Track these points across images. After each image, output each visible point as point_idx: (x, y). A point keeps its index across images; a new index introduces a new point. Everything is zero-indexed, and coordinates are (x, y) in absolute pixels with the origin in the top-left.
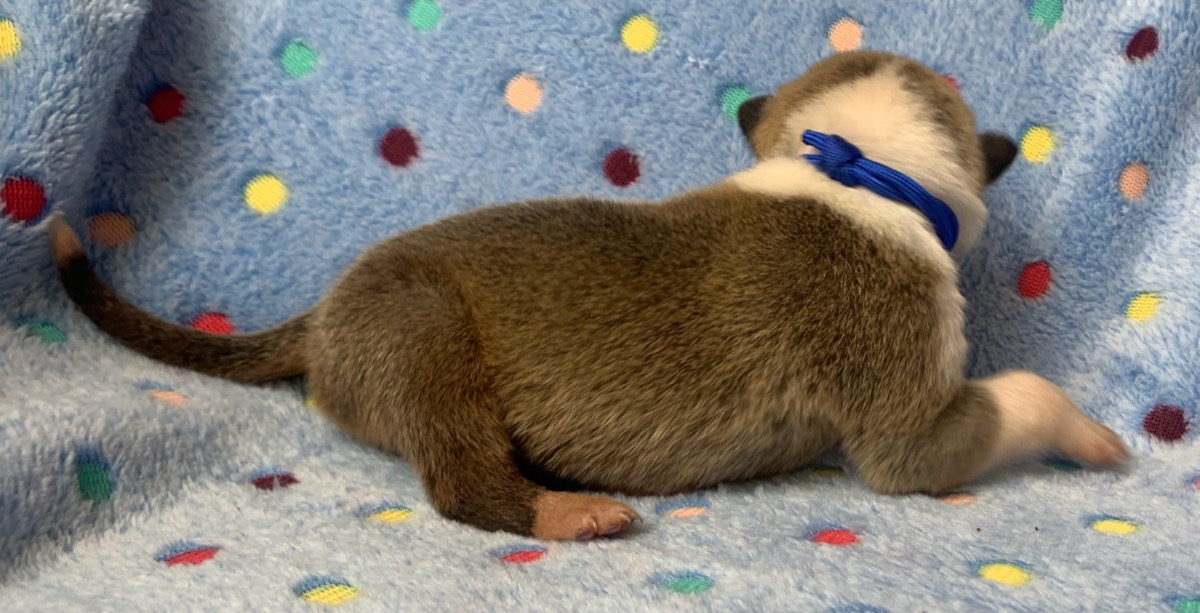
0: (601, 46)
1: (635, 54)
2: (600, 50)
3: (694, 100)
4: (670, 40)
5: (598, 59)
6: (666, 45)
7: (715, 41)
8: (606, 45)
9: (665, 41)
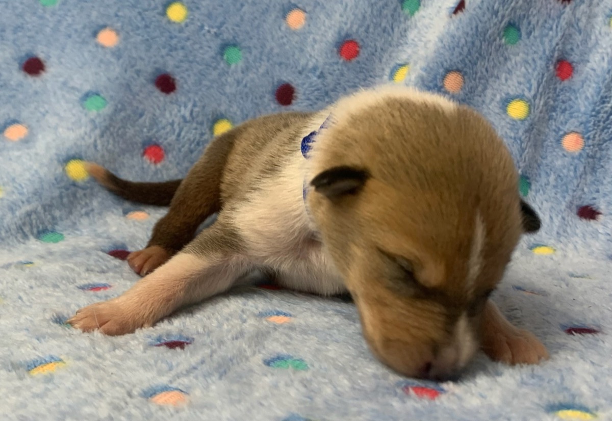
0: (154, 17)
1: (174, 23)
2: (154, 19)
3: (208, 51)
4: (194, 16)
5: (153, 23)
6: (192, 19)
7: (220, 19)
8: (157, 16)
9: (192, 17)
